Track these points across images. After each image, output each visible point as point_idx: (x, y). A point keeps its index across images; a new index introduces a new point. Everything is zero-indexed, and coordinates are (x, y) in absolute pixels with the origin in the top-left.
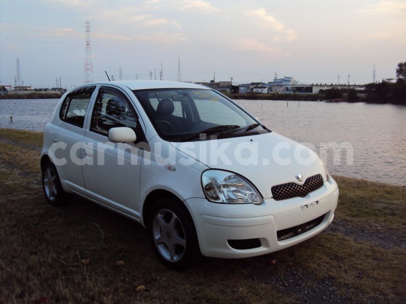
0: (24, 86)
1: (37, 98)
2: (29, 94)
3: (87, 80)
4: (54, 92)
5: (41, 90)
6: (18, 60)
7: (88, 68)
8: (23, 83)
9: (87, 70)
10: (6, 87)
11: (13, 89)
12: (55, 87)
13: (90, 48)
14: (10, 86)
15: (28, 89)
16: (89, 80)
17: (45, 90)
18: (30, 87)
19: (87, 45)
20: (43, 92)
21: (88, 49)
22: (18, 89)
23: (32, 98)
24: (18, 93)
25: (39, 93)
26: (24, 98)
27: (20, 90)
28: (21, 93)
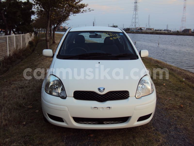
0: (150, 28)
1: (155, 34)
2: (151, 32)
3: (182, 26)
4: (164, 32)
5: (158, 30)
6: (149, 16)
7: (183, 20)
8: (150, 26)
9: (182, 21)
10: (142, 28)
11: (146, 29)
12: (166, 29)
13: (185, 9)
14: (144, 28)
15: (152, 29)
16: (183, 26)
17: (160, 30)
18: (153, 29)
19: (184, 8)
20: (159, 31)
21: (185, 10)
22: (147, 29)
23: (153, 34)
24: (147, 31)
25: (156, 32)
26: (149, 34)
27: (149, 30)
28: (148, 31)
